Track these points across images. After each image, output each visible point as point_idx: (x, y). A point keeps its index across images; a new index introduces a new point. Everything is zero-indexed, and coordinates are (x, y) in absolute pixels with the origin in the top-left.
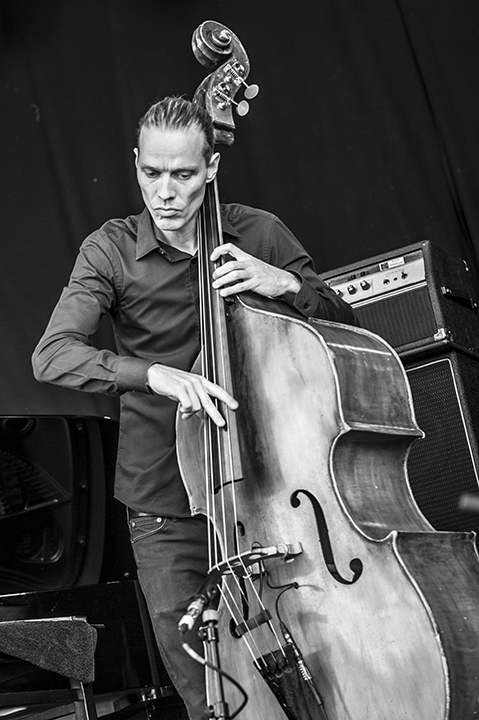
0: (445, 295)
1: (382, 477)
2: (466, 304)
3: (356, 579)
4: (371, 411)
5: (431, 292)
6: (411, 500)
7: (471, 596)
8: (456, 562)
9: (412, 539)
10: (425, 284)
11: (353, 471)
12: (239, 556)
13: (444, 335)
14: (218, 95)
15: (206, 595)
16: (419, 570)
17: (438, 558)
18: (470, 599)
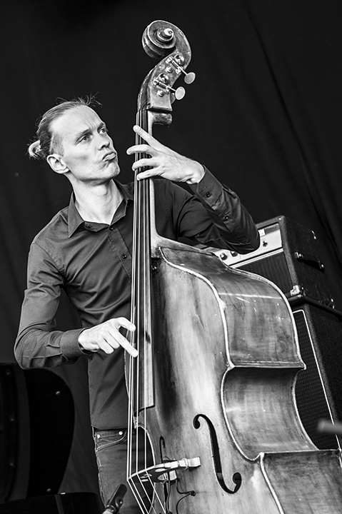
0: (298, 259)
1: (271, 402)
2: (316, 265)
3: (237, 489)
4: (258, 350)
5: (287, 256)
6: (297, 419)
7: (329, 504)
8: (321, 475)
9: (279, 458)
10: (281, 250)
11: (243, 398)
12: (146, 470)
13: (298, 291)
14: (158, 84)
15: (115, 506)
16: (284, 484)
17: (304, 472)
18: (328, 507)
